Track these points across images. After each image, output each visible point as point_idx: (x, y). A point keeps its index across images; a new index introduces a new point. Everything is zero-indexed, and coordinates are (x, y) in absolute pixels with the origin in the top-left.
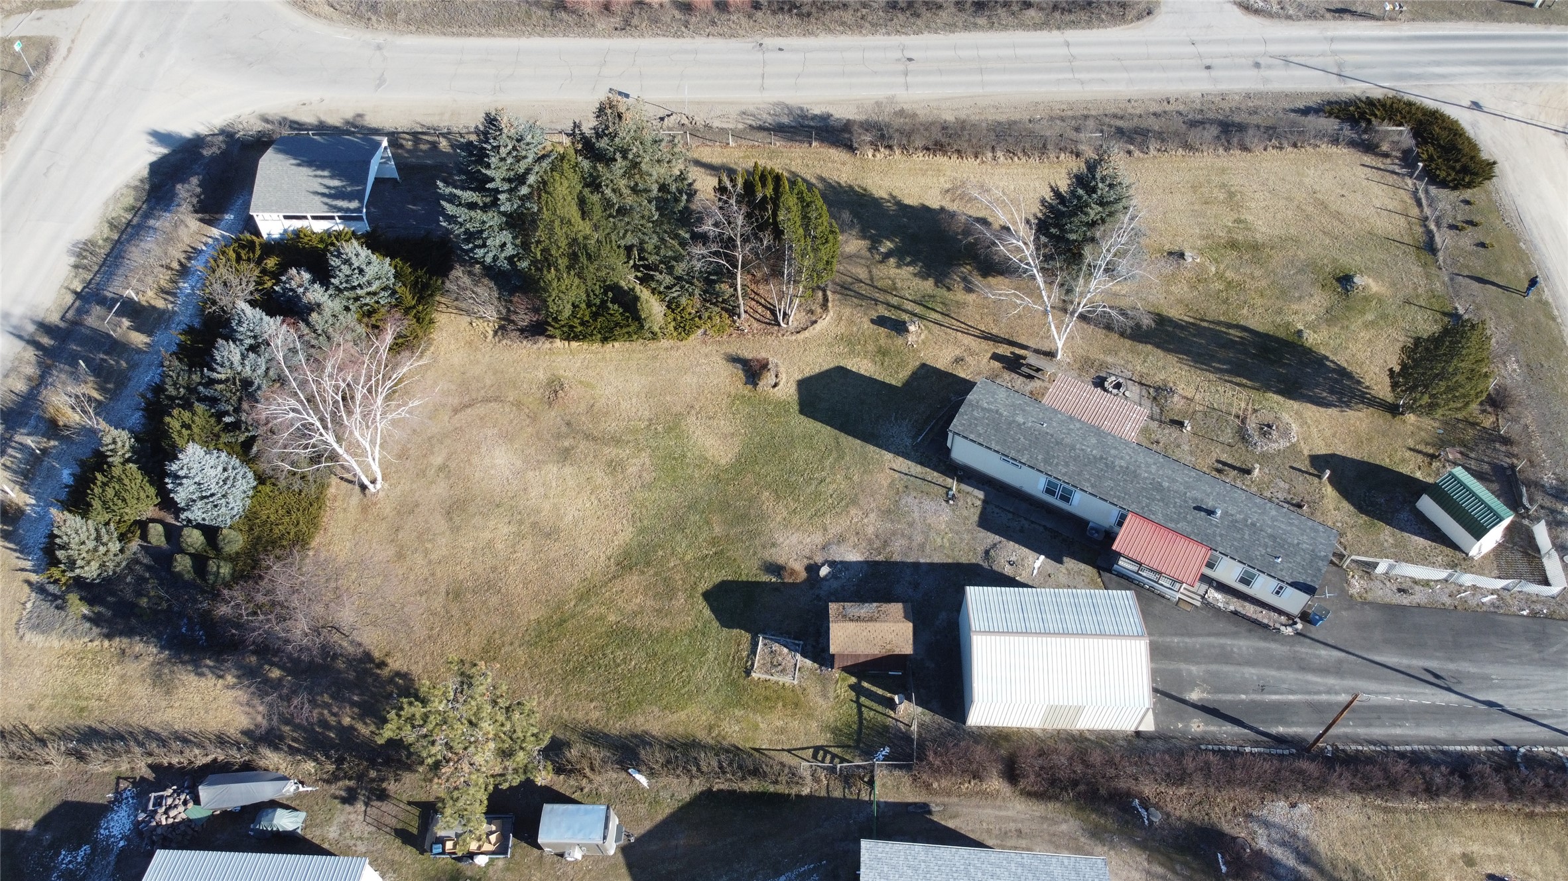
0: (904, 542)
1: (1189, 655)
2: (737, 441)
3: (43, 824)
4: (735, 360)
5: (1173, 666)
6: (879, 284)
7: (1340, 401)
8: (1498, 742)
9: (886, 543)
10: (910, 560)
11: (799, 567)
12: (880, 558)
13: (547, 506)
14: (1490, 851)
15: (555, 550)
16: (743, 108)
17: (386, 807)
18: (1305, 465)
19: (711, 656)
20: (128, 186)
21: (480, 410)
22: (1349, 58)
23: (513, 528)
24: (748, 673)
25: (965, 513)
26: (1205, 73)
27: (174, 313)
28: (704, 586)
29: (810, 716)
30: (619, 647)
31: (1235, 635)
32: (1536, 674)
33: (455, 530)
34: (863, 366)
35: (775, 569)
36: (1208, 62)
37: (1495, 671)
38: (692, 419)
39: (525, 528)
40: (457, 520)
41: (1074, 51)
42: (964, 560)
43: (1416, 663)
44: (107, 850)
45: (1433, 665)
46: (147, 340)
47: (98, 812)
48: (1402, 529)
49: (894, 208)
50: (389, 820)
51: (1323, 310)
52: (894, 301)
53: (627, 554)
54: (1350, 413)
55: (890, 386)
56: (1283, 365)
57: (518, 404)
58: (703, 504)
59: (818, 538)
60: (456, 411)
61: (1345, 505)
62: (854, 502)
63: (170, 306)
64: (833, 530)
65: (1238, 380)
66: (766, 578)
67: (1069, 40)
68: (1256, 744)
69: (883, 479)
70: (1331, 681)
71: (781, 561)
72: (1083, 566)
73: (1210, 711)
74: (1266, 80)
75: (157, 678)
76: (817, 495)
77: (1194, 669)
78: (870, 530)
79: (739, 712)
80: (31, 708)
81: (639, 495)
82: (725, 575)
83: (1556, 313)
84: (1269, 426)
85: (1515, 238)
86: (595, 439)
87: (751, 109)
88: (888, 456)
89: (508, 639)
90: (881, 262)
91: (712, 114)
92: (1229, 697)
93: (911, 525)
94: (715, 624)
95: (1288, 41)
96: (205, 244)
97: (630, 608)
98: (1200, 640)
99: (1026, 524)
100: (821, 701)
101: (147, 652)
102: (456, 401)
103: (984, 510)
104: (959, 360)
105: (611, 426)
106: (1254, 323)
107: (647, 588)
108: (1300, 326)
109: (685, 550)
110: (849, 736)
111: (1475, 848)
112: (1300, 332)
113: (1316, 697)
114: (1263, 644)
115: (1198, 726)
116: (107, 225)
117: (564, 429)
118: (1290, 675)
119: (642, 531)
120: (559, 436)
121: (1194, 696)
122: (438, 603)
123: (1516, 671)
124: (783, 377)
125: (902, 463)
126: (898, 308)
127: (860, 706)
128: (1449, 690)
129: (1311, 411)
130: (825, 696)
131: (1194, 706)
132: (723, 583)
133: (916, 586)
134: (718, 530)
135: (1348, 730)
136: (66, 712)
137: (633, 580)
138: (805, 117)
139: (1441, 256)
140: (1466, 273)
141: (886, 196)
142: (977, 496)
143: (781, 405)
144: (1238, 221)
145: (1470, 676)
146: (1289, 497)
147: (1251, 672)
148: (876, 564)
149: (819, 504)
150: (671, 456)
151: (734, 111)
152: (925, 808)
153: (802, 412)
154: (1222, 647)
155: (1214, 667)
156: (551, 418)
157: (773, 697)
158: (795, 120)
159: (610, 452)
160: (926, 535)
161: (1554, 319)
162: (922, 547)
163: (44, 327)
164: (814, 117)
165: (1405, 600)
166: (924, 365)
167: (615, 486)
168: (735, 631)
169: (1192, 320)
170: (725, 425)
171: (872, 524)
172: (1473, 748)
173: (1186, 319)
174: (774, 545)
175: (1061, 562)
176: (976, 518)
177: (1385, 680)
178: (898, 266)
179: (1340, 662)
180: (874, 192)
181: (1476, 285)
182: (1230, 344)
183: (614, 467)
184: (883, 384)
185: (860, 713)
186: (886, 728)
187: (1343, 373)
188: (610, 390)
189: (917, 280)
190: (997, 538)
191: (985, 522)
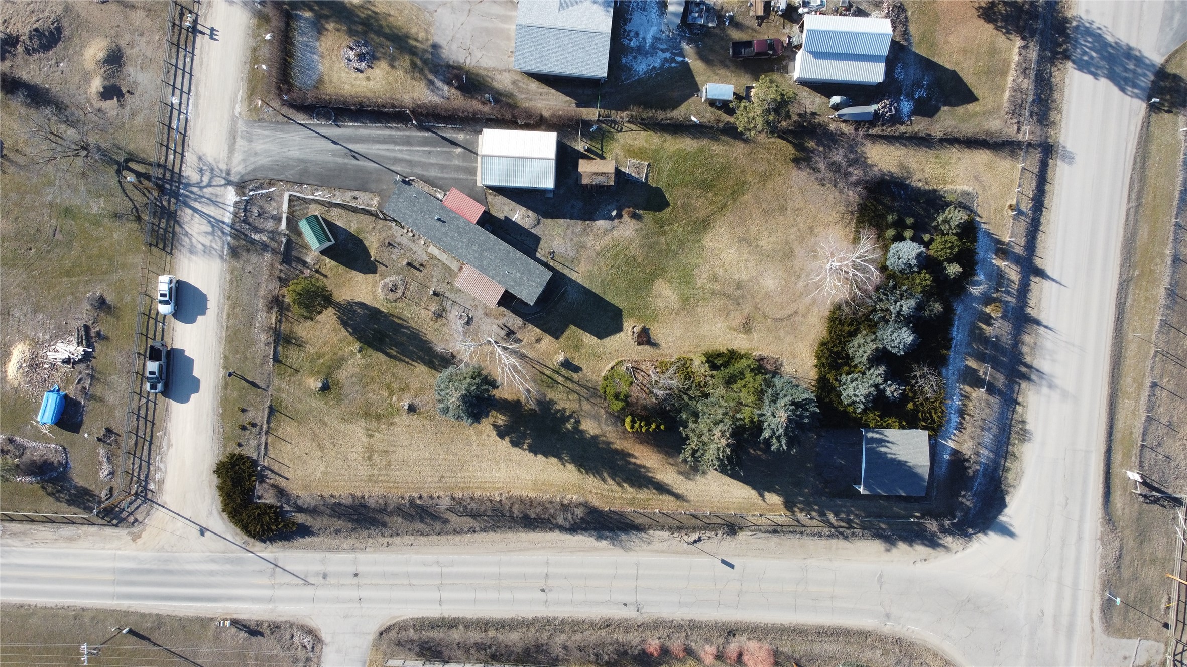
0: (576, 231)
1: (458, 169)
2: (654, 293)
3: (938, 109)
4: (654, 345)
5: (465, 164)
6: (576, 395)
7: (352, 306)
8: (339, 126)
9: (585, 230)
10: (573, 221)
11: (626, 217)
12: (587, 222)
13: (745, 256)
14: (358, 82)
15: (739, 231)
16: (649, 547)
17: (798, 111)
18: (380, 268)
19: (666, 173)
20: (1014, 487)
21: (784, 313)
22: (265, 581)
23: (760, 243)
24: (649, 165)
25: (546, 245)
26: (361, 569)
27: (958, 382)
28: (669, 209)
29: (623, 145)
30: (706, 179)
31: (436, 178)
32: (312, 156)
33: (787, 243)
34: (589, 339)
35: (634, 216)
36: (355, 581)
37: (329, 158)
38: (677, 306)
39: (754, 244)
40: (787, 248)
41: (436, 595)
42: (550, 220)
43: (362, 163)
44: (907, 96)
45: (354, 162)
46: (967, 363)
47: (915, 112)
48: (345, 230)
49: (564, 456)
50: (796, 105)
51: (343, 367)
52: (569, 385)
53: (705, 228)
54: (349, 298)
55: (575, 326)
56: (374, 330)
57: (765, 317)
58: (671, 255)
59: (616, 233)
60: (796, 312)
61: (367, 244)
62: (598, 254)
63: (961, 387)
64: (609, 238)
65: (399, 321)
66: (641, 212)
67: (438, 607)
68: (438, 128)
69: (583, 267)
70: (399, 155)
71: (634, 221)
72: (496, 215)
73: (454, 143)
74: (323, 561)
75: (907, 169)
76: (615, 258)
77: (457, 162)
78: (591, 237)
79: (653, 147)
80: (959, 159)
81: (700, 261)
82: (659, 215)
83: (222, 361)
84: (391, 290)
85: (223, 417)
86: (724, 294)
87: (645, 546)
88: (579, 281)
89: (757, 186)
90: (574, 412)
91: (669, 542)
92: (445, 149)
93: (572, 240)
94: (663, 190)
95: (299, 600)
96: (954, 435)
97: (703, 200)
98: (451, 176)
99: (519, 238)
100: (619, 152)
101: (917, 182)
102: (798, 319)
103: (537, 247)
104: (538, 340)
105: (717, 303)
106: (382, 357)
107: (695, 210)
108: (359, 355)
109: (678, 229)
110: (607, 136)
111: (364, 83)
112: (360, 351)
113: (408, 148)
114: (424, 173)
115: (461, 137)
116: (1017, 455)
117: (741, 301)
118: (416, 158)
119: (699, 241)
120: (743, 297)
121: (459, 150)
122: (790, 205)
123: (320, 157)
124: (630, 333)
125: (573, 276)
126: (567, 379)
127: (602, 150)
128: (351, 150)
129: (368, 300)
130: (616, 154)
131: (460, 146)
132: (660, 211)
133: (573, 207)
134: (663, 240)
135: (399, 133)
136: (943, 156)
137: (702, 214)
138: (612, 539)
139: (268, 404)
140: (259, 391)
141: (567, 464)
142: (538, 255)
143: (630, 315)
144: (371, 436)
145: (340, 156)
146: (392, 250)
147: (433, 160)
148: (589, 220)
149: (614, 253)
150: (687, 283)
151: (656, 545)
152: (578, 106)
153: (621, 311)
154: (442, 172)
155: (448, 163)
156: (747, 308)
157: (639, 153)
158: (618, 536)
159: (717, 287)
160: (565, 234)
161: (225, 356)
162: (568, 228)
163: (1027, 378)
164: (606, 538)
165: (356, 193)
166: (557, 338)
167: (712, 267)
168: (654, 185)
169: (414, 363)
170: (660, 303)
171: (589, 241)
172: (350, 124)
173: (416, 364)
174: (637, 230)
175: (506, 217)
176: (541, 242)
177: (376, 155)
178: (564, 409)
179: (393, 164)
180: (574, 468)
181: (256, 382)
182: (397, 345)
183: (714, 278)
184: (579, 327)
185: (602, 146)
186: (591, 139)
187: (345, 324)
188: (719, 325)
189: (555, 399)
190: (532, 231)
191: (537, 240)
